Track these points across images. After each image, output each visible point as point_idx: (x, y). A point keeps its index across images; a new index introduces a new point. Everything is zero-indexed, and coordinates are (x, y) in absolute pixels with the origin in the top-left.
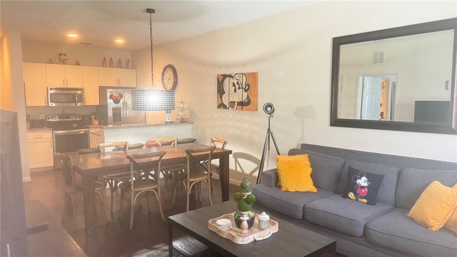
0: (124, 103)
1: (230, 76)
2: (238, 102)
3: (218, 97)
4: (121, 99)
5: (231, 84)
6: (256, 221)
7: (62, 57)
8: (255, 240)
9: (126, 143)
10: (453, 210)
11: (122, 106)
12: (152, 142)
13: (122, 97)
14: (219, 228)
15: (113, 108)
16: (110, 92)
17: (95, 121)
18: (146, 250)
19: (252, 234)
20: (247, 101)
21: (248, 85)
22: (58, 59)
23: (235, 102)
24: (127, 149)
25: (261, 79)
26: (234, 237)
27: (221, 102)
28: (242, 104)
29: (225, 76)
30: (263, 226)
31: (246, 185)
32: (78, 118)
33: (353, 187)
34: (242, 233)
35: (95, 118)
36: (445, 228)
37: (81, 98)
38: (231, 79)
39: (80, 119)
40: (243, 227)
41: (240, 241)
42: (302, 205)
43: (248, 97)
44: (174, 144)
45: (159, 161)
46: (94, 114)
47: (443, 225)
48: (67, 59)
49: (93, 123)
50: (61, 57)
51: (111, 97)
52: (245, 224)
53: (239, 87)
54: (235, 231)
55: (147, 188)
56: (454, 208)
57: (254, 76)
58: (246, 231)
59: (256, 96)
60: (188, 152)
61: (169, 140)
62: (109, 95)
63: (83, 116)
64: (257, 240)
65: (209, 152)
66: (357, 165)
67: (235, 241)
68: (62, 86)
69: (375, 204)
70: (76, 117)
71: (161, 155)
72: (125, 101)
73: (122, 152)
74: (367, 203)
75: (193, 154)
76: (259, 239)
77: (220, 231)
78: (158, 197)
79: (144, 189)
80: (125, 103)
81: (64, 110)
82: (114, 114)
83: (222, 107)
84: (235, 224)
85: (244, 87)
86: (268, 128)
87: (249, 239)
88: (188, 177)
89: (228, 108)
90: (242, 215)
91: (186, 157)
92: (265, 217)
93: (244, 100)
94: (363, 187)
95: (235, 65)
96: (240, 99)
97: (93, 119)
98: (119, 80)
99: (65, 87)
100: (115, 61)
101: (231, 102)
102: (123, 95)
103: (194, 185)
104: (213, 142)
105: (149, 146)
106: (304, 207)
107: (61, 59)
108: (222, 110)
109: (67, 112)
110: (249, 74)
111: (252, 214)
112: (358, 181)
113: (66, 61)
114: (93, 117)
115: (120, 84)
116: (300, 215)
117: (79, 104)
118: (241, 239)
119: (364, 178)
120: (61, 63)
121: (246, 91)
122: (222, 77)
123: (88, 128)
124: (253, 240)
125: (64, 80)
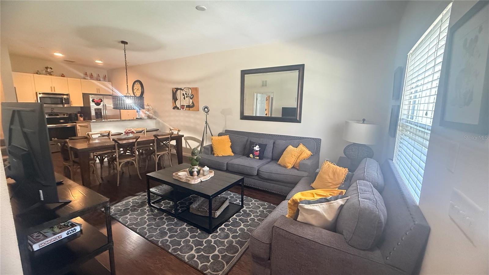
0: (103, 105)
1: (181, 89)
2: (186, 106)
3: (173, 102)
4: (101, 103)
5: (182, 94)
6: (201, 171)
7: (49, 70)
8: (202, 181)
9: (110, 132)
10: (297, 159)
11: (102, 107)
12: (129, 130)
13: (102, 101)
14: (180, 177)
15: (95, 109)
16: (92, 97)
17: (81, 118)
18: (131, 197)
19: (199, 178)
20: (192, 105)
21: (192, 95)
22: (45, 71)
23: (184, 106)
24: (110, 135)
25: (200, 92)
26: (189, 180)
27: (175, 105)
28: (189, 107)
29: (177, 89)
30: (205, 174)
31: (195, 152)
32: (65, 115)
33: (252, 151)
34: (194, 178)
35: (81, 116)
36: (293, 167)
37: (68, 101)
38: (181, 91)
39: (67, 116)
40: (195, 175)
41: (193, 182)
42: (226, 163)
43: (193, 103)
44: (144, 132)
45: (135, 142)
46: (79, 112)
47: (293, 166)
48: (53, 72)
49: (79, 120)
50: (47, 70)
51: (93, 101)
52: (195, 173)
53: (187, 96)
54: (190, 178)
55: (128, 160)
56: (297, 157)
57: (196, 90)
58: (196, 177)
59: (198, 102)
60: (155, 136)
61: (141, 130)
62: (91, 100)
63: (70, 115)
64: (203, 181)
65: (169, 136)
66: (254, 140)
67: (190, 183)
68: (50, 92)
69: (263, 159)
70: (64, 115)
71: (137, 138)
72: (105, 104)
73: (106, 137)
74: (259, 159)
75: (159, 137)
76: (204, 180)
77: (181, 178)
78: (136, 165)
79: (126, 160)
80: (105, 106)
81: (52, 110)
82: (96, 113)
83: (176, 109)
84: (189, 175)
85: (190, 96)
86: (206, 120)
87: (198, 180)
88: (156, 152)
89: (180, 109)
90: (193, 168)
91: (154, 139)
92: (206, 168)
93: (190, 104)
94: (257, 151)
95: (184, 83)
96: (187, 104)
97: (79, 117)
98: (99, 89)
99: (52, 92)
100: (95, 75)
101: (182, 105)
102: (103, 100)
103: (159, 157)
104: (171, 130)
105: (127, 133)
106: (227, 164)
107: (47, 71)
108: (176, 110)
109: (55, 111)
110: (193, 88)
111: (199, 168)
112: (255, 148)
113: (52, 73)
114: (79, 115)
115: (99, 92)
116: (225, 168)
117: (66, 106)
118: (193, 181)
119: (257, 146)
120: (48, 75)
121: (191, 99)
122: (175, 90)
123: (76, 123)
124: (200, 181)
125: (51, 87)
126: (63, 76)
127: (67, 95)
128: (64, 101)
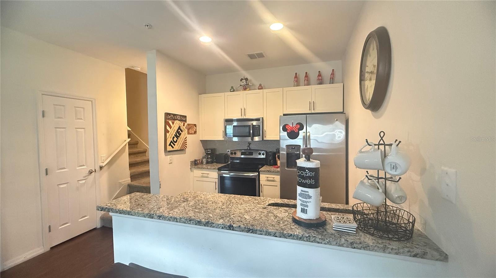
0: (305, 137)
4: (300, 131)
11: (303, 143)
15: (287, 146)
16: (284, 121)
37: (257, 131)
39: (264, 157)
63: (269, 154)
68: (240, 117)
70: (260, 154)
72: (308, 134)
82: (289, 155)
99: (243, 118)
114: (276, 155)
117: (255, 139)
125: (242, 109)
126: (261, 87)
127: (258, 120)
128: (251, 131)
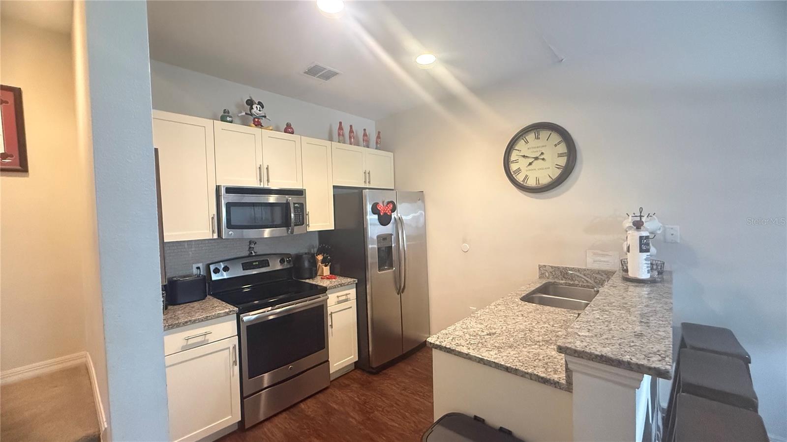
0: (397, 222)
11: (395, 230)
15: (377, 237)
16: (371, 200)
17: (324, 267)
35: (325, 261)
37: (301, 214)
46: (321, 250)
68: (256, 185)
70: (283, 262)
72: (400, 217)
81: (253, 246)
82: (379, 250)
97: (320, 264)
98: (369, 173)
99: (262, 186)
100: (357, 132)
109: (259, 249)
125: (260, 168)
126: (289, 129)
127: (300, 193)
128: (292, 215)
